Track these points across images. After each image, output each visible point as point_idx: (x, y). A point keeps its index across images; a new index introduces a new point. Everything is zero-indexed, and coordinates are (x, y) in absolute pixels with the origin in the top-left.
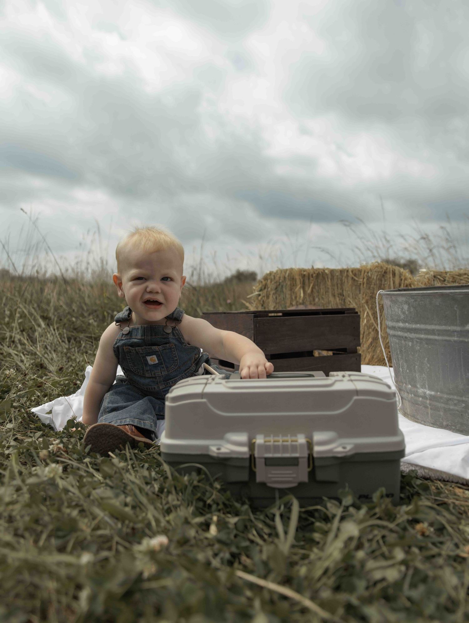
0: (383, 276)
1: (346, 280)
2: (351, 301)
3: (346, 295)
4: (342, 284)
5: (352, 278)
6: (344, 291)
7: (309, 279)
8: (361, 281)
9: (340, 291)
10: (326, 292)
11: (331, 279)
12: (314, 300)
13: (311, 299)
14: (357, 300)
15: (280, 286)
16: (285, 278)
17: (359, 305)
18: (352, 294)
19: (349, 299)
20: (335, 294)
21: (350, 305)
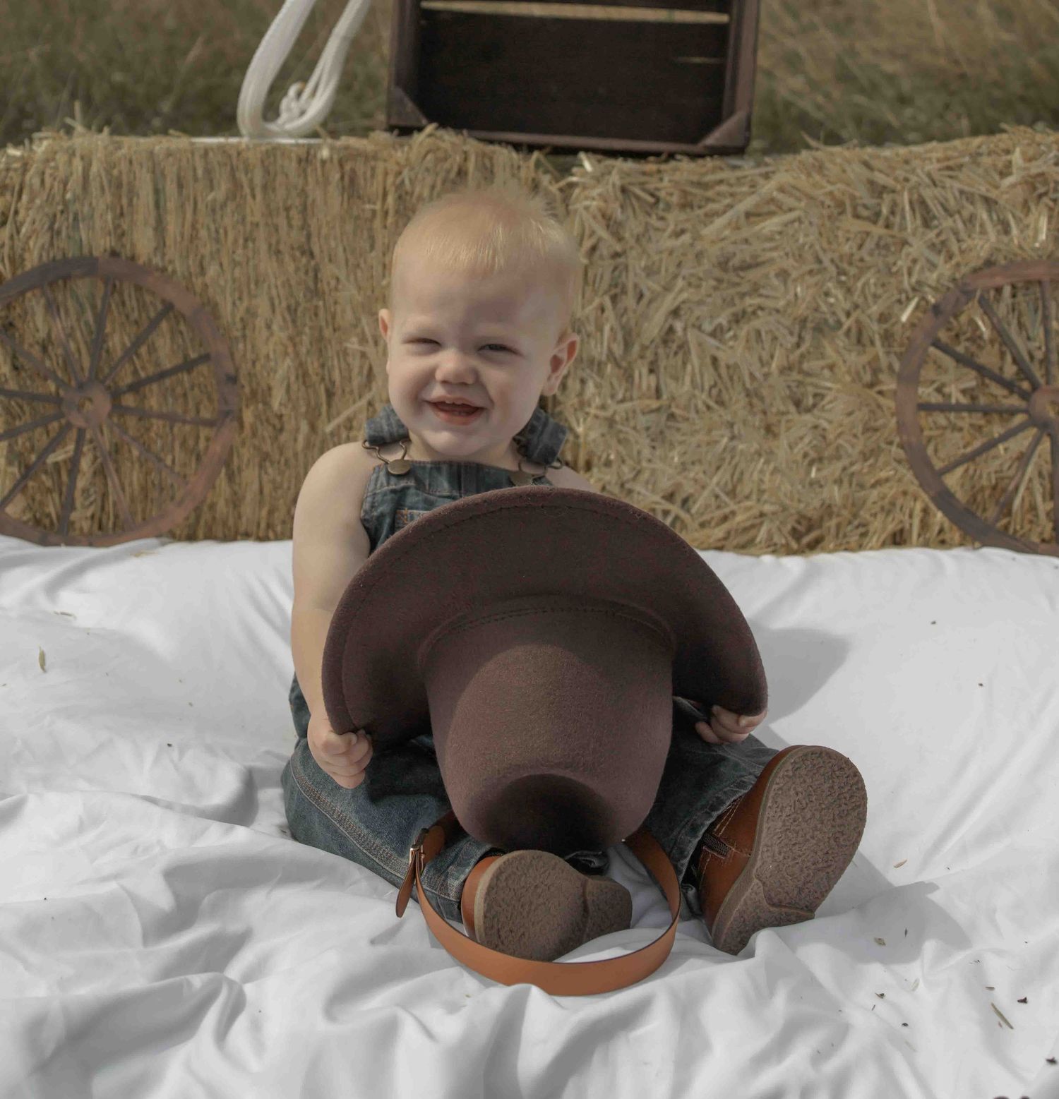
1: (319, 195)
2: (343, 280)
3: (322, 252)
4: (304, 210)
6: (314, 239)
9: (297, 237)
10: (246, 240)
11: (265, 188)
14: (362, 271)
15: (69, 217)
16: (86, 184)
17: (369, 293)
18: (345, 250)
19: (328, 271)
20: (282, 247)
21: (337, 289)
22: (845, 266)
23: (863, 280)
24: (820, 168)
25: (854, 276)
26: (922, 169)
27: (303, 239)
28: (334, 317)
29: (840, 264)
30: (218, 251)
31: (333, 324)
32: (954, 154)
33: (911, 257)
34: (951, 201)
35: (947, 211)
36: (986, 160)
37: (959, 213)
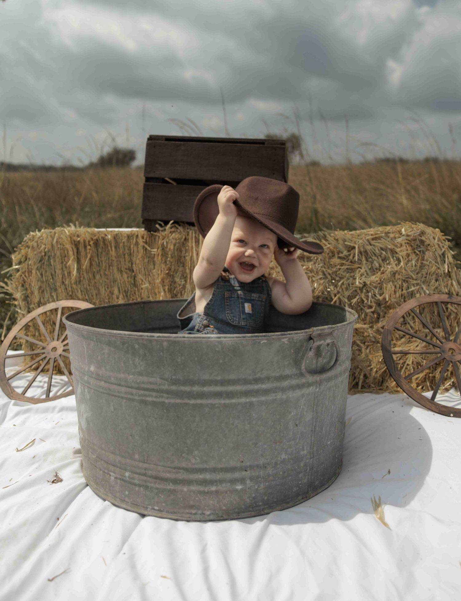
0: (183, 244)
1: (135, 249)
2: (144, 280)
3: (136, 270)
4: (130, 254)
5: (144, 247)
6: (134, 265)
7: (85, 247)
8: (155, 252)
9: (128, 265)
10: (109, 266)
11: (116, 247)
12: (94, 277)
13: (91, 276)
14: (151, 277)
15: (47, 257)
16: (52, 246)
17: (153, 285)
18: (145, 269)
19: (140, 277)
20: (123, 269)
21: (142, 284)
22: (334, 276)
23: (341, 282)
24: (325, 237)
25: (338, 280)
26: (365, 238)
27: (130, 265)
28: (141, 294)
29: (332, 276)
30: (100, 270)
31: (141, 297)
32: (379, 232)
33: (360, 273)
34: (377, 251)
35: (375, 255)
36: (391, 235)
37: (380, 256)
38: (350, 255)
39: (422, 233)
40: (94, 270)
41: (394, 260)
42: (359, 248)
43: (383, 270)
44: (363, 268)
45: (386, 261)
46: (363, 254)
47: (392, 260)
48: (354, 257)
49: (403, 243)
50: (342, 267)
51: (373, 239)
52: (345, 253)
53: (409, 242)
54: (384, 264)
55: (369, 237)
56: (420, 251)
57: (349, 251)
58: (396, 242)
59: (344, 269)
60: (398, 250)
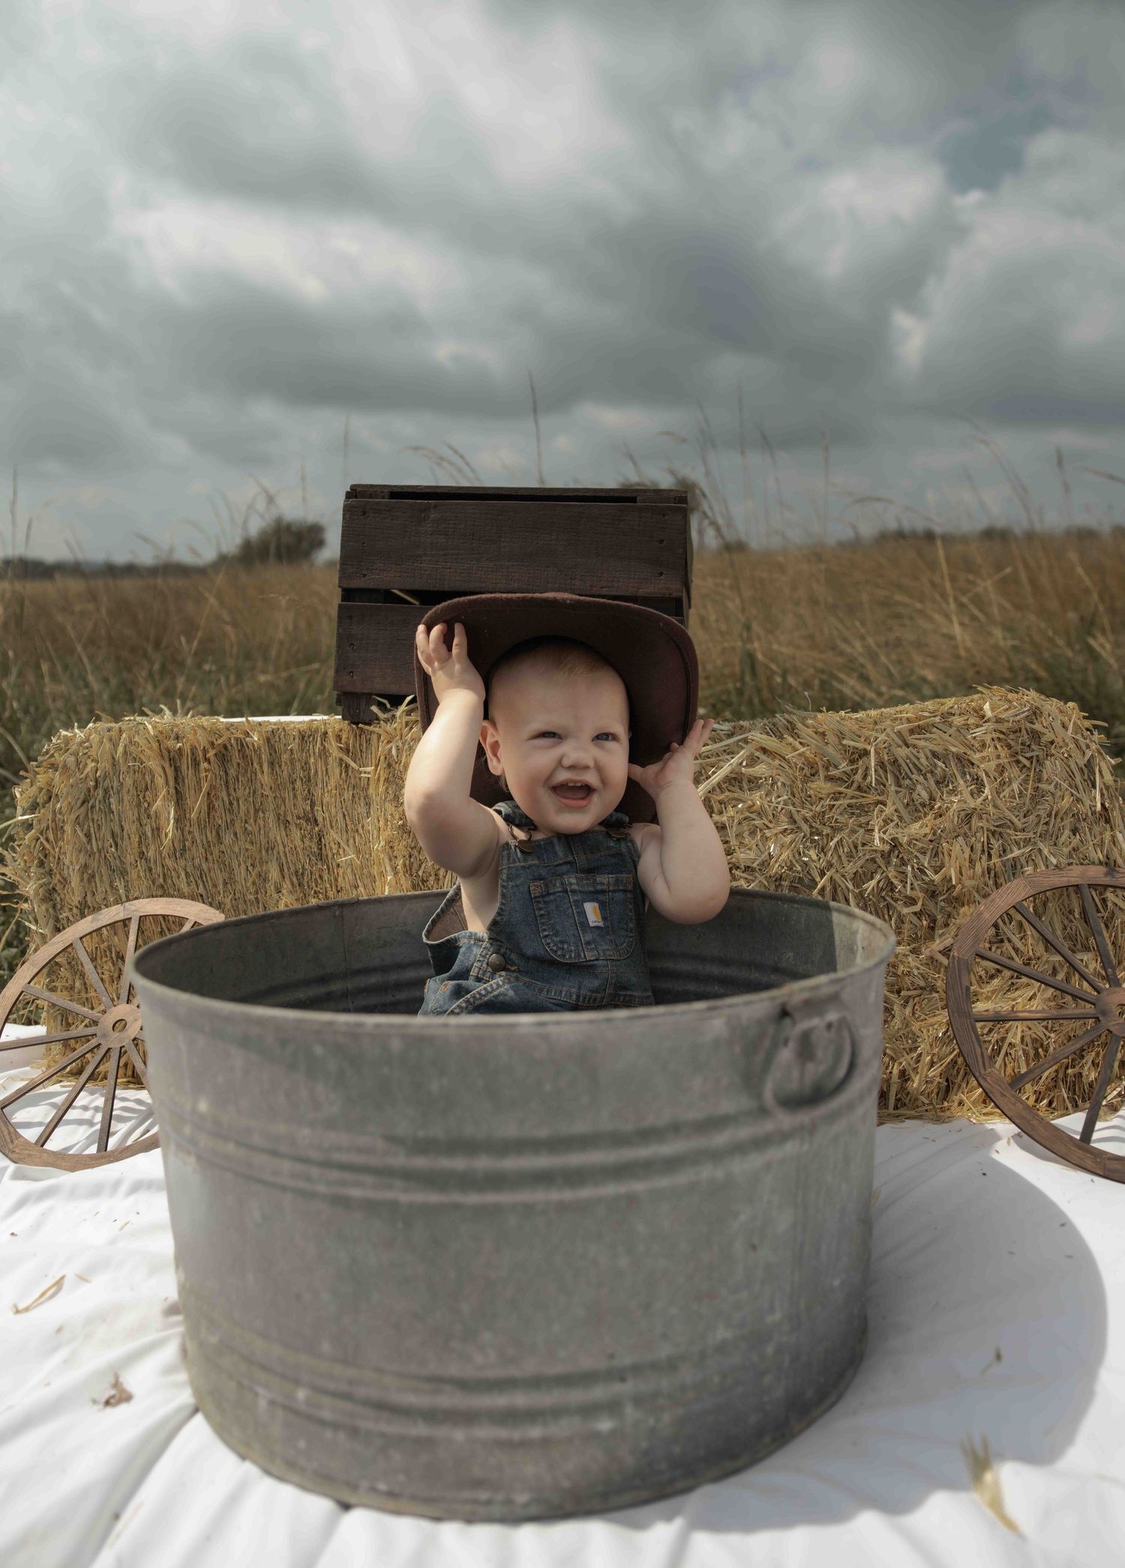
1: (321, 767)
2: (344, 845)
3: (324, 819)
4: (308, 781)
5: (341, 761)
6: (318, 808)
7: (196, 764)
8: (369, 773)
9: (303, 806)
10: (256, 811)
11: (271, 764)
12: (219, 839)
13: (211, 835)
14: (360, 835)
15: (100, 791)
16: (114, 763)
17: (367, 856)
18: (344, 816)
19: (333, 836)
20: (290, 818)
21: (338, 853)
22: (817, 825)
23: (836, 840)
24: (792, 729)
25: (828, 835)
26: (893, 728)
27: (308, 808)
28: (336, 880)
29: (814, 824)
30: (232, 820)
31: (337, 887)
32: (926, 714)
33: (884, 814)
34: (923, 760)
35: (919, 770)
36: (958, 721)
37: (932, 772)
38: (855, 772)
39: (1035, 713)
40: (220, 822)
41: (966, 782)
42: (877, 753)
43: (940, 807)
44: (889, 803)
45: (947, 786)
46: (889, 767)
47: (961, 782)
48: (865, 776)
49: (988, 739)
50: (837, 803)
51: (912, 732)
52: (844, 766)
53: (1002, 736)
54: (942, 793)
55: (904, 727)
56: (1030, 759)
57: (852, 762)
58: (969, 737)
59: (842, 808)
60: (976, 757)
